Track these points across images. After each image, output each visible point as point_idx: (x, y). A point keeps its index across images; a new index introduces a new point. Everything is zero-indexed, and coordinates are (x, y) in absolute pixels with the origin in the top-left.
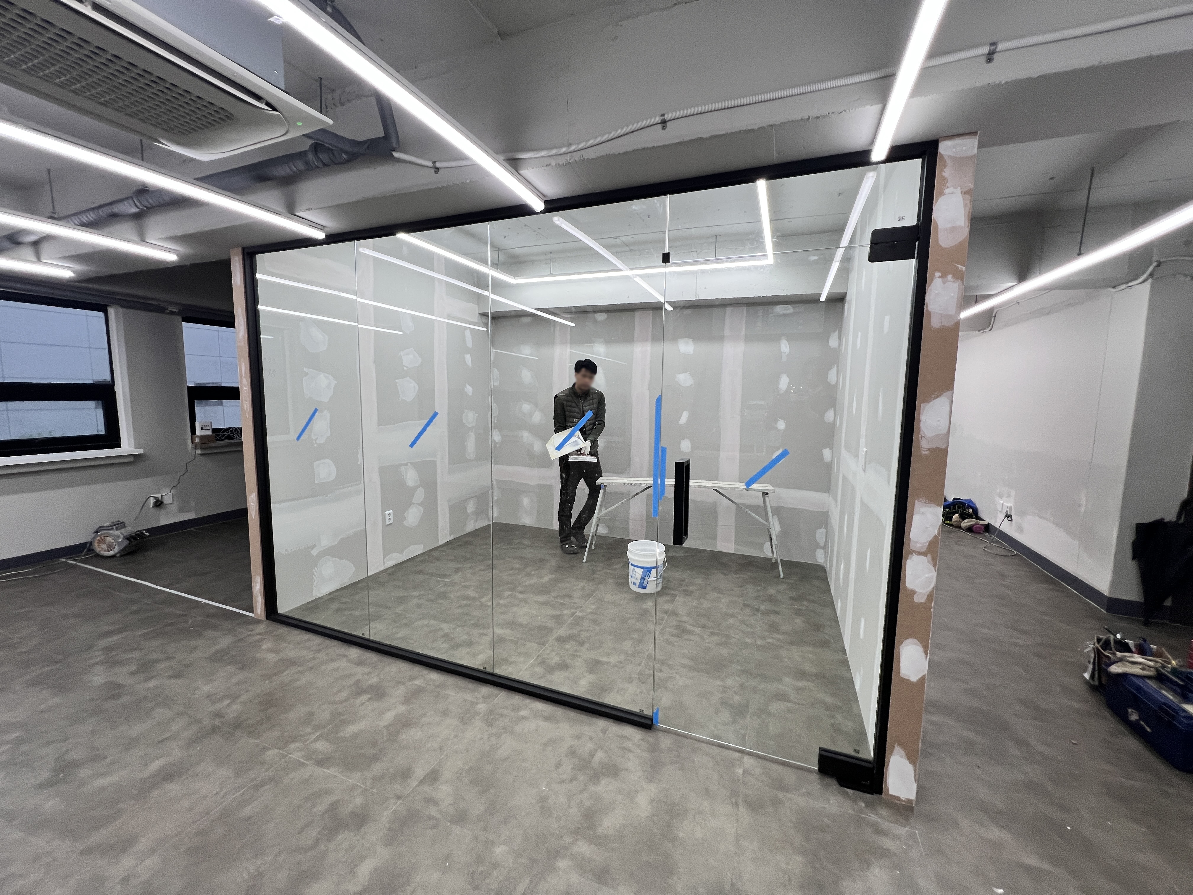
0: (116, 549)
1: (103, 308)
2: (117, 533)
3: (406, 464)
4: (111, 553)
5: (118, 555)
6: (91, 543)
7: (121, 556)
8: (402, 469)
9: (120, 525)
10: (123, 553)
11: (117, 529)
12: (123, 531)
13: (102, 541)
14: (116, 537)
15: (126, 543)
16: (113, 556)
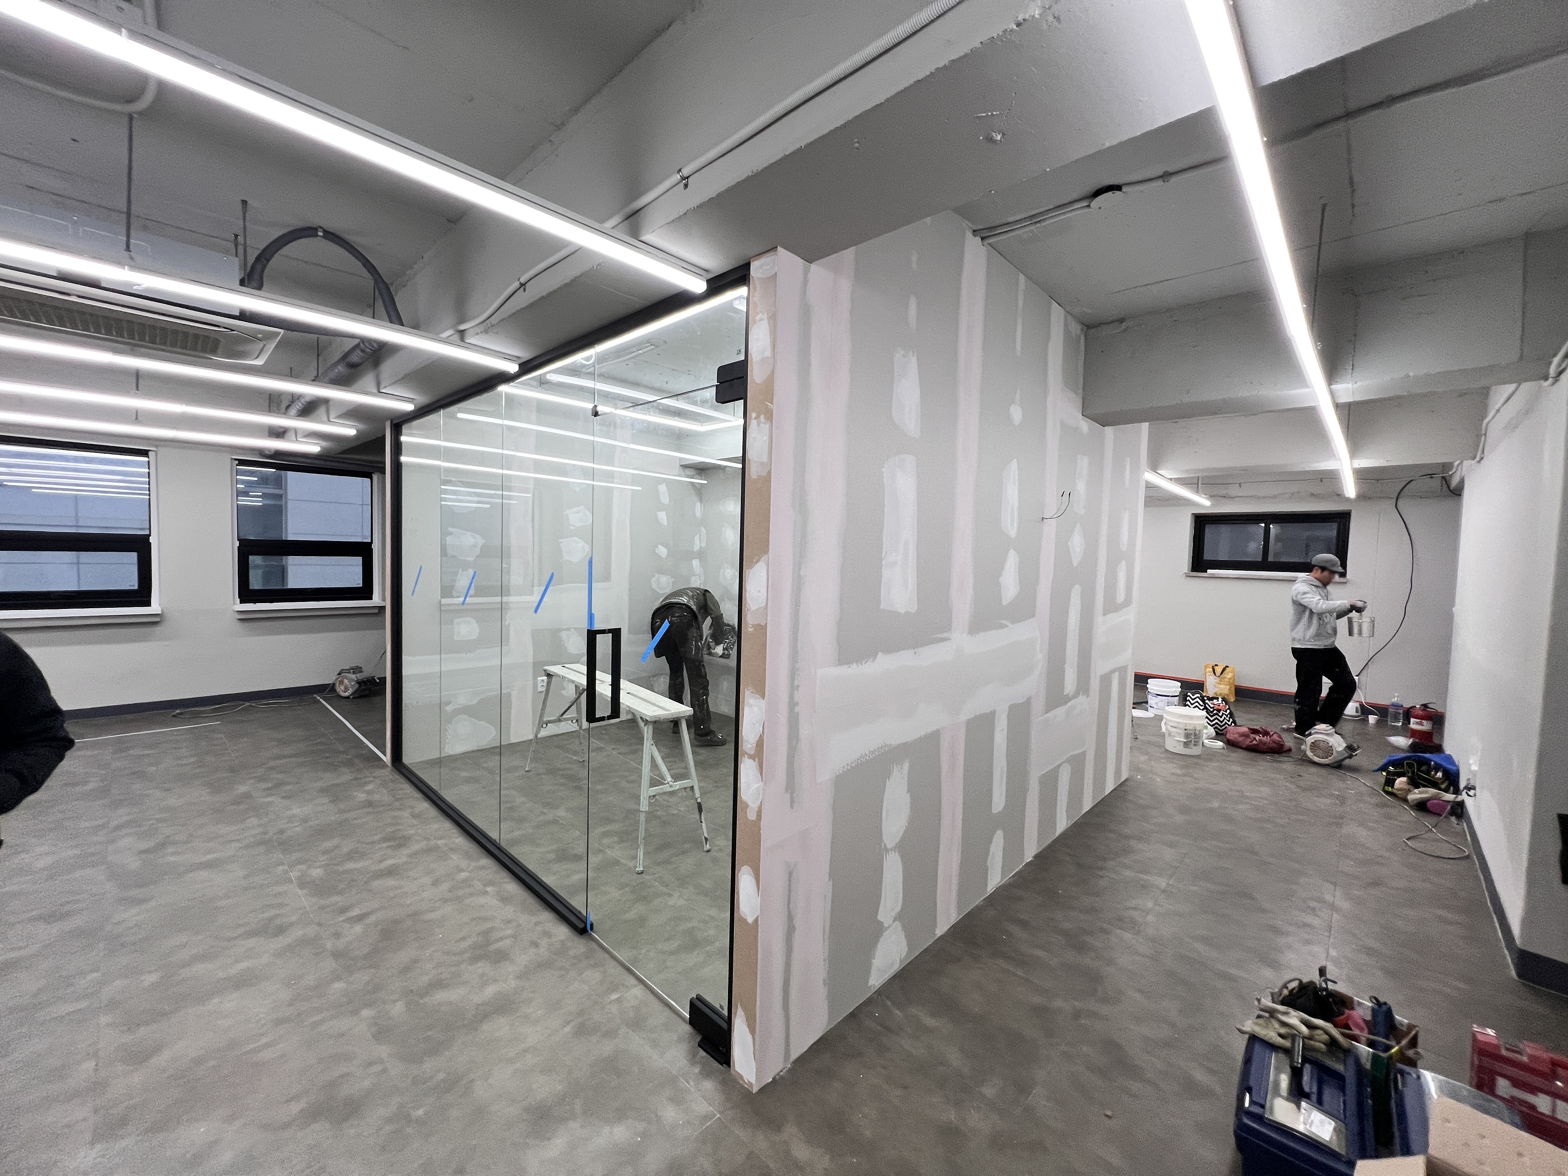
0: (350, 691)
1: (369, 475)
2: (353, 676)
3: (568, 629)
4: (347, 694)
5: (351, 697)
6: (334, 684)
7: (353, 698)
8: (564, 635)
9: (357, 670)
10: (356, 695)
11: (354, 673)
12: (358, 675)
13: (341, 682)
14: (350, 680)
15: (357, 686)
16: (348, 697)
